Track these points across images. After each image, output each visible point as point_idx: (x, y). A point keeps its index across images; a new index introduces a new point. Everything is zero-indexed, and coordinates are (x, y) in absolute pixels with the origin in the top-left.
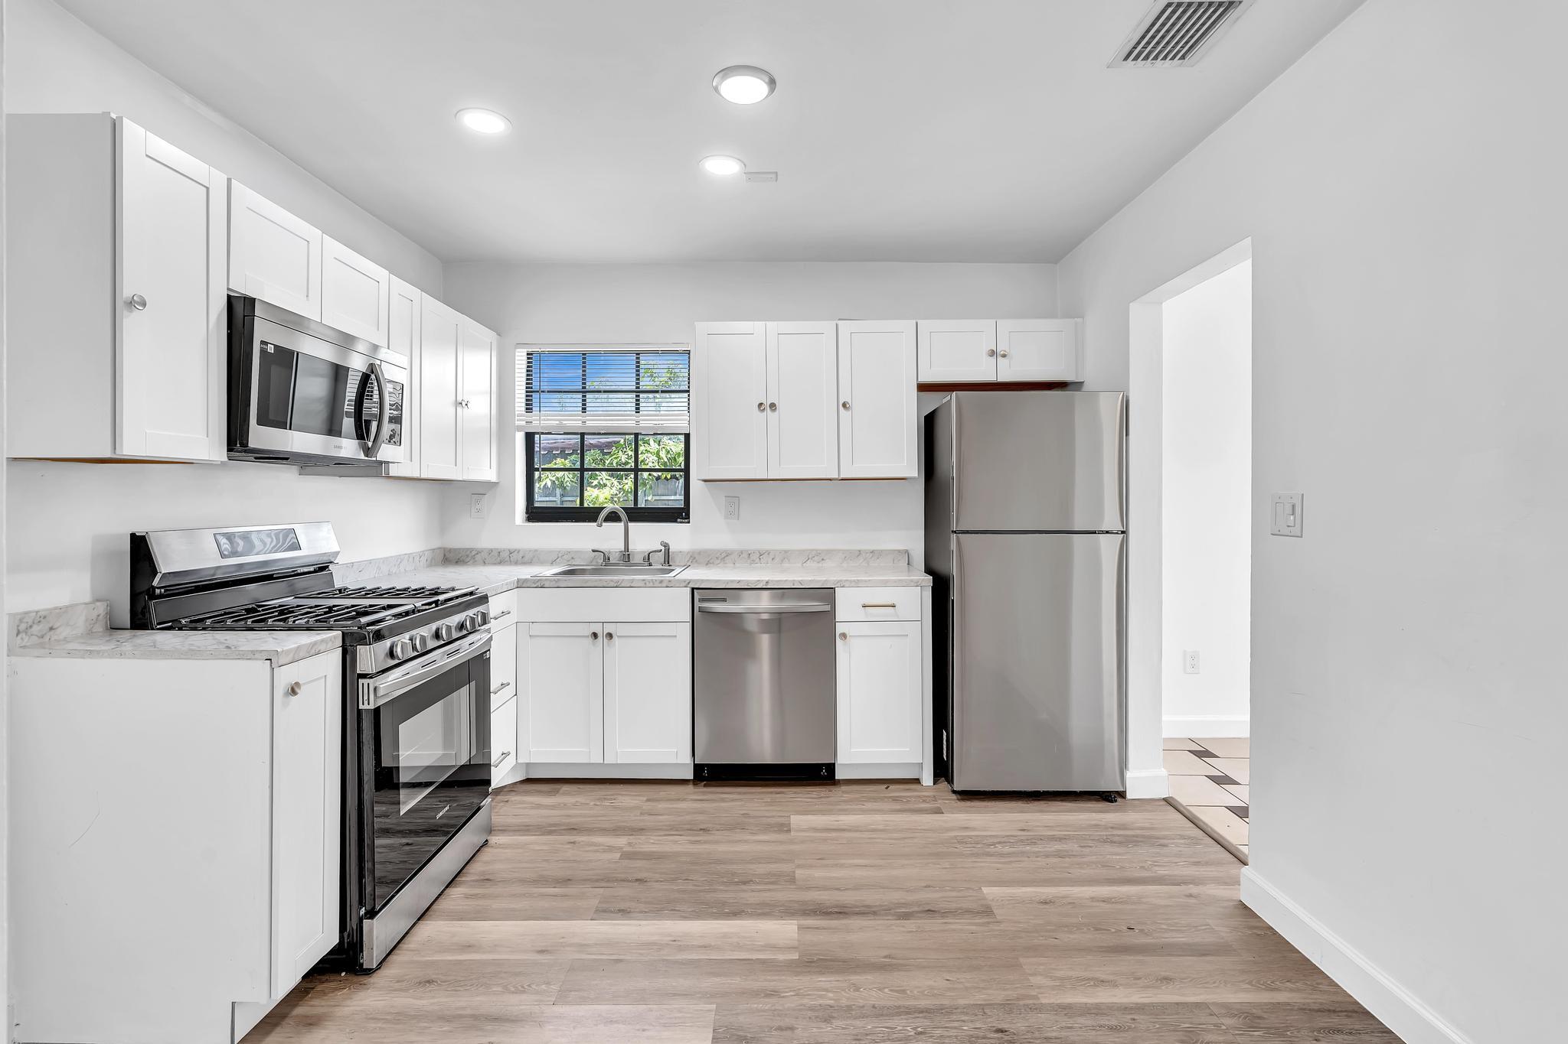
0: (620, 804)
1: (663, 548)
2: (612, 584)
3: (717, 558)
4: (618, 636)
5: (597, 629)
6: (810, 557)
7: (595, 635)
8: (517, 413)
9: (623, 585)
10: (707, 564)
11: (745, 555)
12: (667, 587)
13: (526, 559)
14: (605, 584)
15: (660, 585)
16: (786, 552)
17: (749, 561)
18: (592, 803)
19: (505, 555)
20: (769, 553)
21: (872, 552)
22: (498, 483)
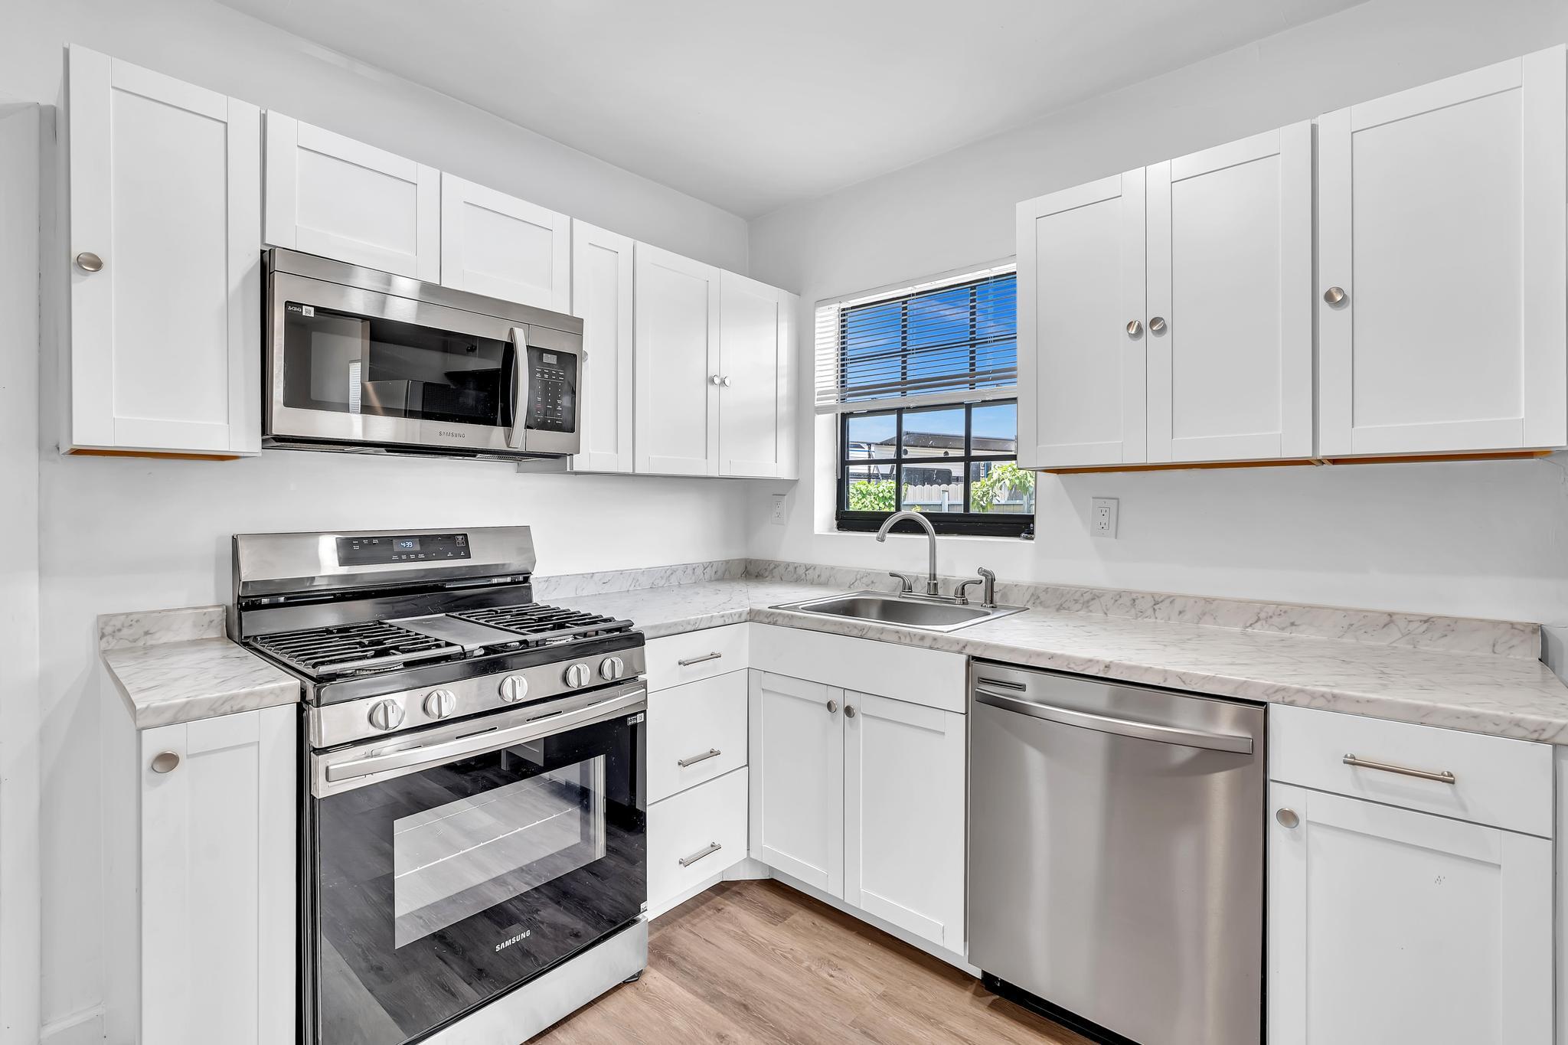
0: (841, 984)
1: (983, 578)
2: (855, 632)
3: (1076, 601)
4: (862, 714)
5: (836, 696)
6: (1263, 615)
7: (829, 706)
8: (817, 391)
9: (869, 635)
10: (1058, 610)
11: (1126, 600)
12: (931, 648)
13: (823, 579)
14: (846, 630)
15: (921, 643)
16: (1208, 601)
17: (1133, 611)
18: (806, 964)
19: (801, 571)
20: (1172, 599)
21: (1428, 620)
22: (797, 481)
